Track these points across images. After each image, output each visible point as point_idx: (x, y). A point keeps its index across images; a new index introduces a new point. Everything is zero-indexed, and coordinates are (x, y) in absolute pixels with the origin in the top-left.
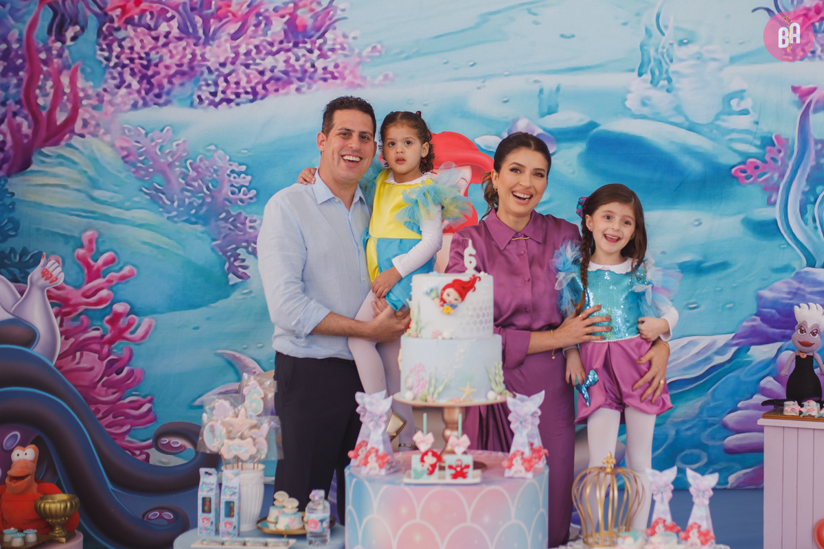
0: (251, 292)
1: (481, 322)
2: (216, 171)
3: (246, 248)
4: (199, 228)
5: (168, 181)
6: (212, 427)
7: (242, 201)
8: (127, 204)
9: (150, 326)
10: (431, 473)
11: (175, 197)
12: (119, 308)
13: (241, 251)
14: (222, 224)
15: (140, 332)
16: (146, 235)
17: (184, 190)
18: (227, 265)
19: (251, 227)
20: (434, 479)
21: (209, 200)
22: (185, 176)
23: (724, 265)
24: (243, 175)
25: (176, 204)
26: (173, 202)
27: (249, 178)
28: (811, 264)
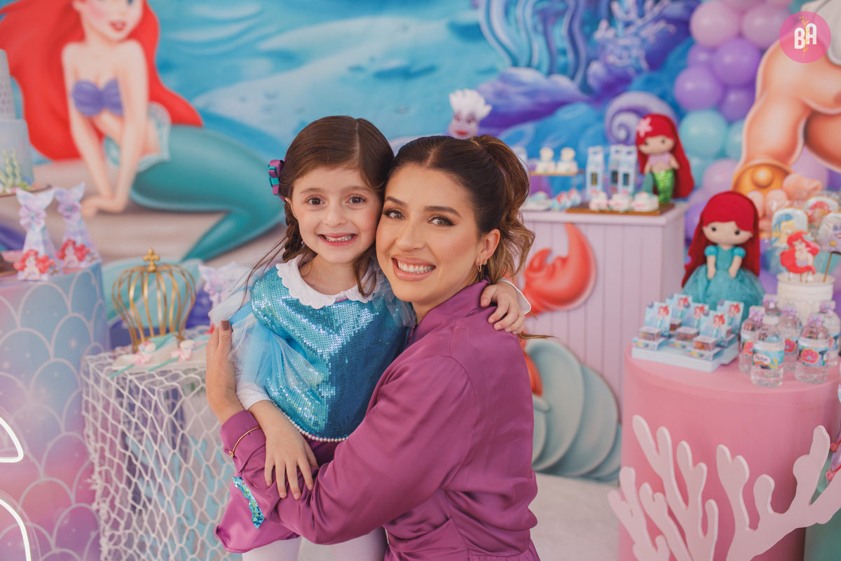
23: (430, 70)
28: (515, 63)
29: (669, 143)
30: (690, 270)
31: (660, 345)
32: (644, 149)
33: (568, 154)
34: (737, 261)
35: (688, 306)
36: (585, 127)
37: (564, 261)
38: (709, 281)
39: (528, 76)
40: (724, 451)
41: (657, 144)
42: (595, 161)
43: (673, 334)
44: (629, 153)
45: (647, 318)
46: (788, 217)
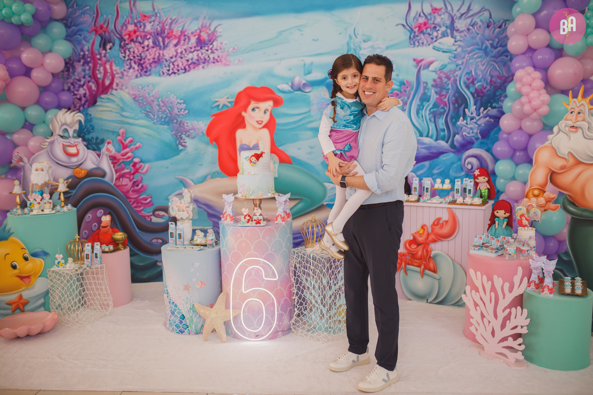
0: (188, 153)
1: (265, 168)
2: (171, 103)
3: (185, 134)
4: (166, 127)
5: (152, 107)
6: (172, 207)
7: (182, 115)
8: (136, 118)
9: (148, 168)
10: (248, 222)
11: (155, 114)
12: (136, 160)
13: (183, 136)
14: (175, 125)
15: (145, 170)
16: (145, 130)
17: (158, 111)
18: (178, 142)
19: (187, 126)
20: (248, 225)
21: (169, 115)
22: (159, 105)
24: (182, 104)
25: (156, 117)
26: (154, 116)
27: (185, 105)
28: (421, 135)
29: (486, 179)
30: (490, 226)
31: (479, 249)
32: (477, 180)
33: (447, 181)
34: (505, 223)
35: (488, 237)
36: (453, 163)
37: (447, 222)
38: (496, 229)
39: (427, 140)
40: (495, 277)
41: (482, 179)
42: (458, 185)
43: (483, 246)
44: (471, 182)
45: (475, 241)
46: (521, 209)
